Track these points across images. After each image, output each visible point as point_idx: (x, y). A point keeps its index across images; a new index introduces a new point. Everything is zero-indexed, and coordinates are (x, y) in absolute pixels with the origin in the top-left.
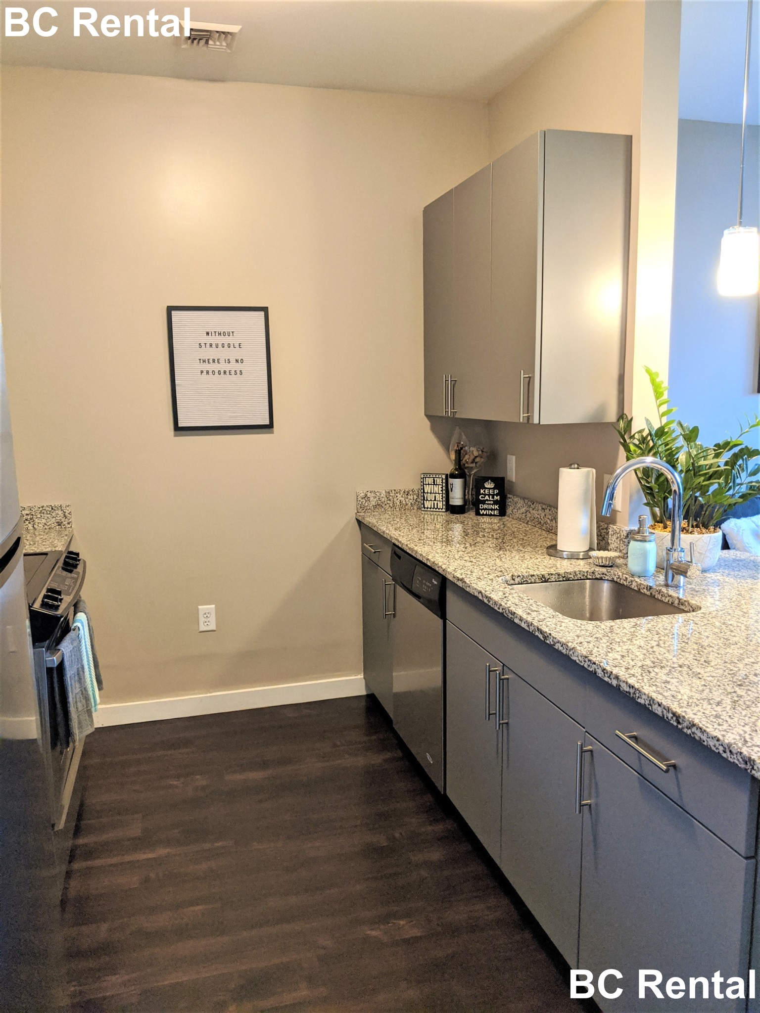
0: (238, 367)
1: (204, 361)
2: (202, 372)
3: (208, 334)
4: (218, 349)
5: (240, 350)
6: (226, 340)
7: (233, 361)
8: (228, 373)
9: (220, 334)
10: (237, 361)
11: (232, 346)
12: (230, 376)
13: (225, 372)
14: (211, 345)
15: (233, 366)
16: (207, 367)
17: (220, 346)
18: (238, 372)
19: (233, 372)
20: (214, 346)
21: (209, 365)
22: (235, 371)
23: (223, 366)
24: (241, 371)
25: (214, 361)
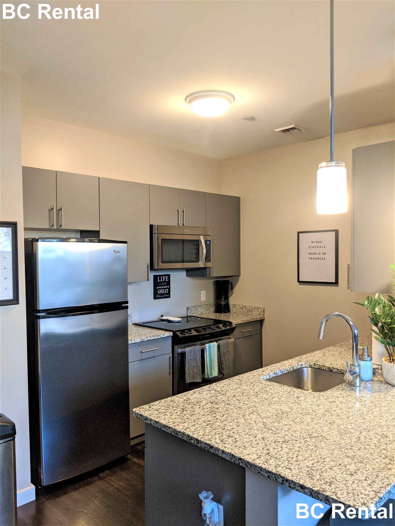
0: (324, 256)
1: (310, 254)
2: (309, 258)
3: (312, 242)
4: (316, 249)
5: (325, 249)
6: (319, 245)
7: (322, 254)
8: (319, 259)
9: (317, 242)
10: (323, 254)
11: (321, 247)
12: (320, 260)
13: (318, 258)
14: (313, 247)
15: (322, 256)
16: (311, 256)
17: (317, 247)
18: (323, 258)
19: (321, 259)
20: (314, 247)
21: (312, 255)
22: (322, 258)
23: (317, 256)
24: (324, 258)
25: (314, 254)
